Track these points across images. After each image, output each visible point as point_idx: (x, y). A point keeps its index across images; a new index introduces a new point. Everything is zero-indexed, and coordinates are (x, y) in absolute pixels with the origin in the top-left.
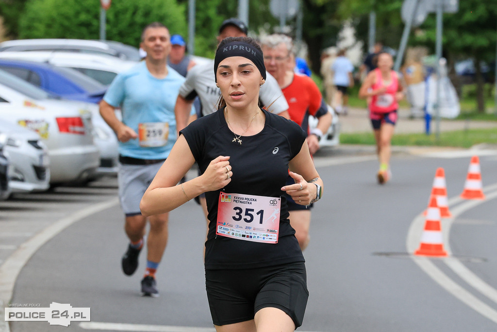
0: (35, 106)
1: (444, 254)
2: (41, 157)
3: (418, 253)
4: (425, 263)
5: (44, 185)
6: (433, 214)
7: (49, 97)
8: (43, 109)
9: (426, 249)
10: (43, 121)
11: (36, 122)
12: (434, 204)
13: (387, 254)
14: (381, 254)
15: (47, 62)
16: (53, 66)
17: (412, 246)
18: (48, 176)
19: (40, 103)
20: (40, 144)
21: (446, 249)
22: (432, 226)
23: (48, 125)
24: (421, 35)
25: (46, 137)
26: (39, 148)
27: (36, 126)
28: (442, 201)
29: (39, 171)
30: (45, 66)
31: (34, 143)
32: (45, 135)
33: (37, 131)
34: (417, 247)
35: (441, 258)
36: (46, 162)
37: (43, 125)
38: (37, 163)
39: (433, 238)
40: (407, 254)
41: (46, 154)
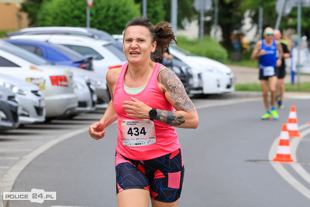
0: (37, 69)
1: (292, 161)
2: (40, 101)
3: (275, 160)
4: (278, 167)
5: (42, 119)
6: (285, 135)
8: (42, 71)
9: (280, 158)
10: (42, 78)
11: (38, 79)
12: (285, 129)
13: (255, 161)
14: (251, 161)
15: (47, 41)
16: (51, 43)
17: (272, 156)
18: (44, 113)
20: (39, 93)
21: (294, 157)
22: (283, 143)
23: (45, 81)
25: (43, 89)
26: (38, 95)
27: (37, 82)
28: (292, 126)
29: (39, 110)
30: (46, 44)
31: (35, 92)
32: (43, 87)
33: (38, 85)
34: (274, 156)
35: (290, 163)
36: (43, 104)
37: (42, 81)
38: (37, 105)
39: (284, 150)
40: (268, 161)
41: (43, 99)
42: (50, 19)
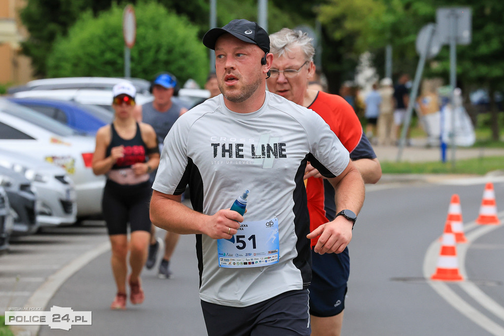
0: (62, 143)
1: (460, 278)
2: (68, 191)
3: (435, 278)
4: (441, 288)
5: (71, 219)
6: (448, 240)
7: (75, 134)
8: (69, 145)
9: (443, 274)
10: (69, 157)
11: (63, 158)
12: (449, 230)
13: (404, 280)
14: (398, 279)
15: (73, 100)
16: (78, 103)
17: (429, 271)
18: (75, 210)
19: (66, 140)
20: (67, 179)
21: (462, 273)
22: (447, 251)
23: (74, 161)
24: (436, 66)
25: (72, 172)
26: (65, 183)
27: (62, 162)
28: (457, 227)
29: (66, 206)
30: (71, 104)
31: (60, 178)
32: (71, 170)
33: (63, 166)
34: (433, 272)
35: (457, 282)
36: (73, 197)
37: (70, 161)
38: (64, 197)
39: (448, 263)
40: (423, 279)
41: (72, 189)
42: (68, 66)
